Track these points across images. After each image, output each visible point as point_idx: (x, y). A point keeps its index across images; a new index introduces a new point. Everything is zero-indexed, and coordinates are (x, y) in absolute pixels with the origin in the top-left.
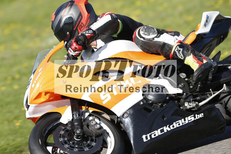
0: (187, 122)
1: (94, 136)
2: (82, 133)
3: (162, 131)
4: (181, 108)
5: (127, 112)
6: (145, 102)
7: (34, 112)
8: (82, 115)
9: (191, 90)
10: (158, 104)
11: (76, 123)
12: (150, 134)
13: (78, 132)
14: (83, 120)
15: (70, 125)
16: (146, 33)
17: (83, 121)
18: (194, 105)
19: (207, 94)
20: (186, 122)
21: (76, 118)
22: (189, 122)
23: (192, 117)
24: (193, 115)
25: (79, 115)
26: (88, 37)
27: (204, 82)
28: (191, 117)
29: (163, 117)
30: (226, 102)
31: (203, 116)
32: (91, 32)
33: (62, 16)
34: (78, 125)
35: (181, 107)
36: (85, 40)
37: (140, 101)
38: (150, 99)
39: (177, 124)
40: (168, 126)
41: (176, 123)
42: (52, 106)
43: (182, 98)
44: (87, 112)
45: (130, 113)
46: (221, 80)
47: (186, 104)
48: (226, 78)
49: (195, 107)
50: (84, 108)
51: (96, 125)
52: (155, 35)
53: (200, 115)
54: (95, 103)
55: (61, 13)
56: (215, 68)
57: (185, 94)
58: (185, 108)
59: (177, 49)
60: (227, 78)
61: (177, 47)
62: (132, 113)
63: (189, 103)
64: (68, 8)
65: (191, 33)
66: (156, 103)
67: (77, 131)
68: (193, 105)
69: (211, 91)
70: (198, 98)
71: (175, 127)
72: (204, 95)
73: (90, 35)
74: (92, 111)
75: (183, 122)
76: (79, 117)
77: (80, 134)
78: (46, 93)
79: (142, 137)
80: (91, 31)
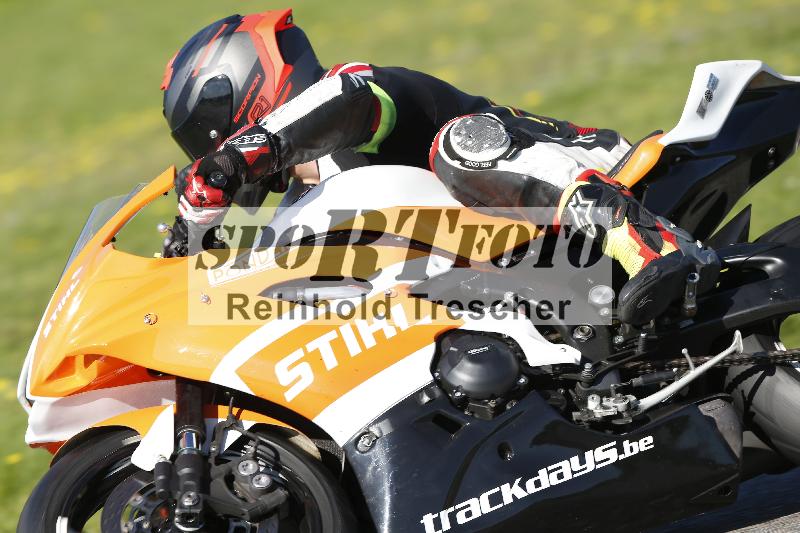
0: (590, 466)
1: (247, 517)
2: (201, 504)
3: (496, 499)
4: (576, 415)
5: (371, 429)
6: (438, 393)
7: (52, 425)
8: (213, 439)
9: (616, 352)
10: (486, 404)
11: (186, 470)
12: (451, 509)
13: (187, 502)
14: (213, 456)
15: (161, 477)
16: (470, 142)
17: (212, 461)
18: (621, 406)
19: (671, 367)
20: (586, 468)
21: (185, 452)
22: (598, 466)
23: (609, 448)
24: (614, 443)
25: (201, 440)
26: (247, 159)
27: (667, 320)
28: (606, 449)
29: (502, 451)
30: (747, 394)
31: (652, 446)
32: (260, 139)
33: (193, 71)
34: (190, 476)
35: (574, 414)
36: (236, 170)
37: (421, 391)
38: (457, 384)
39: (554, 475)
40: (518, 481)
41: (549, 472)
42: (117, 401)
43: (580, 382)
44: (231, 427)
45: (381, 432)
46: (725, 317)
47: (593, 404)
48: (750, 307)
49: (625, 414)
50: (223, 413)
51: (257, 477)
52: (502, 151)
53: (642, 441)
54: (259, 395)
55: (190, 61)
56: (705, 271)
57: (588, 366)
58: (585, 418)
59: (574, 202)
60: (752, 309)
61: (574, 193)
62: (388, 436)
63: (605, 399)
64: (215, 44)
65: (647, 137)
66: (478, 400)
67: (184, 498)
68: (615, 405)
69: (687, 356)
70: (637, 381)
71: (545, 485)
72: (661, 369)
73: (256, 148)
74: (252, 423)
75: (576, 466)
76: (198, 447)
77: (193, 511)
78: (89, 359)
79: (422, 522)
80: (263, 136)
